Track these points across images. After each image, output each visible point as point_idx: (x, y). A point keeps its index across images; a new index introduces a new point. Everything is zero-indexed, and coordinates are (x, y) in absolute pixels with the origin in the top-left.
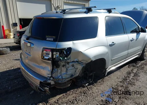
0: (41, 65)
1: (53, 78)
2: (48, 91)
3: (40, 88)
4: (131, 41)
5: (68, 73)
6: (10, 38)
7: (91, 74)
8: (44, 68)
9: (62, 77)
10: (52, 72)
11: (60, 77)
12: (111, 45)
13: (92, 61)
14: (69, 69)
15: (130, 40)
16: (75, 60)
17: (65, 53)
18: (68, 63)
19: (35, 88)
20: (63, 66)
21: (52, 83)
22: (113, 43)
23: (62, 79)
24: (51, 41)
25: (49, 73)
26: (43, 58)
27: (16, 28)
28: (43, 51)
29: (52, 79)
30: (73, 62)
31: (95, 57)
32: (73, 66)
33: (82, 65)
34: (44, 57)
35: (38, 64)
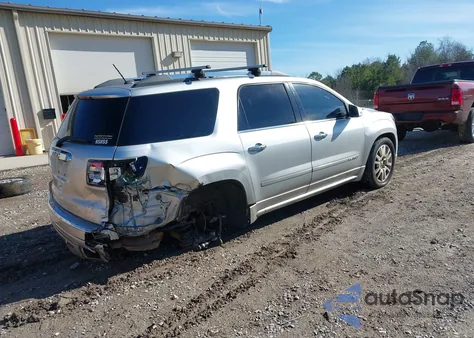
0: (87, 199)
1: (115, 225)
2: (102, 251)
3: (86, 247)
4: (318, 138)
5: (148, 214)
6: (35, 154)
7: (215, 219)
8: (93, 205)
9: (135, 223)
10: (110, 211)
11: (130, 224)
12: (252, 151)
13: (201, 186)
14: (149, 204)
15: (312, 137)
16: (162, 185)
17: (134, 168)
18: (146, 191)
19: (78, 251)
20: (136, 198)
21: (114, 236)
22: (260, 144)
23: (135, 227)
24: (105, 145)
25: (104, 213)
26: (90, 182)
27: (51, 124)
28: (88, 169)
29: (111, 226)
30: (156, 189)
31: (208, 176)
32: (159, 197)
33: (181, 194)
34: (91, 180)
35: (82, 196)
